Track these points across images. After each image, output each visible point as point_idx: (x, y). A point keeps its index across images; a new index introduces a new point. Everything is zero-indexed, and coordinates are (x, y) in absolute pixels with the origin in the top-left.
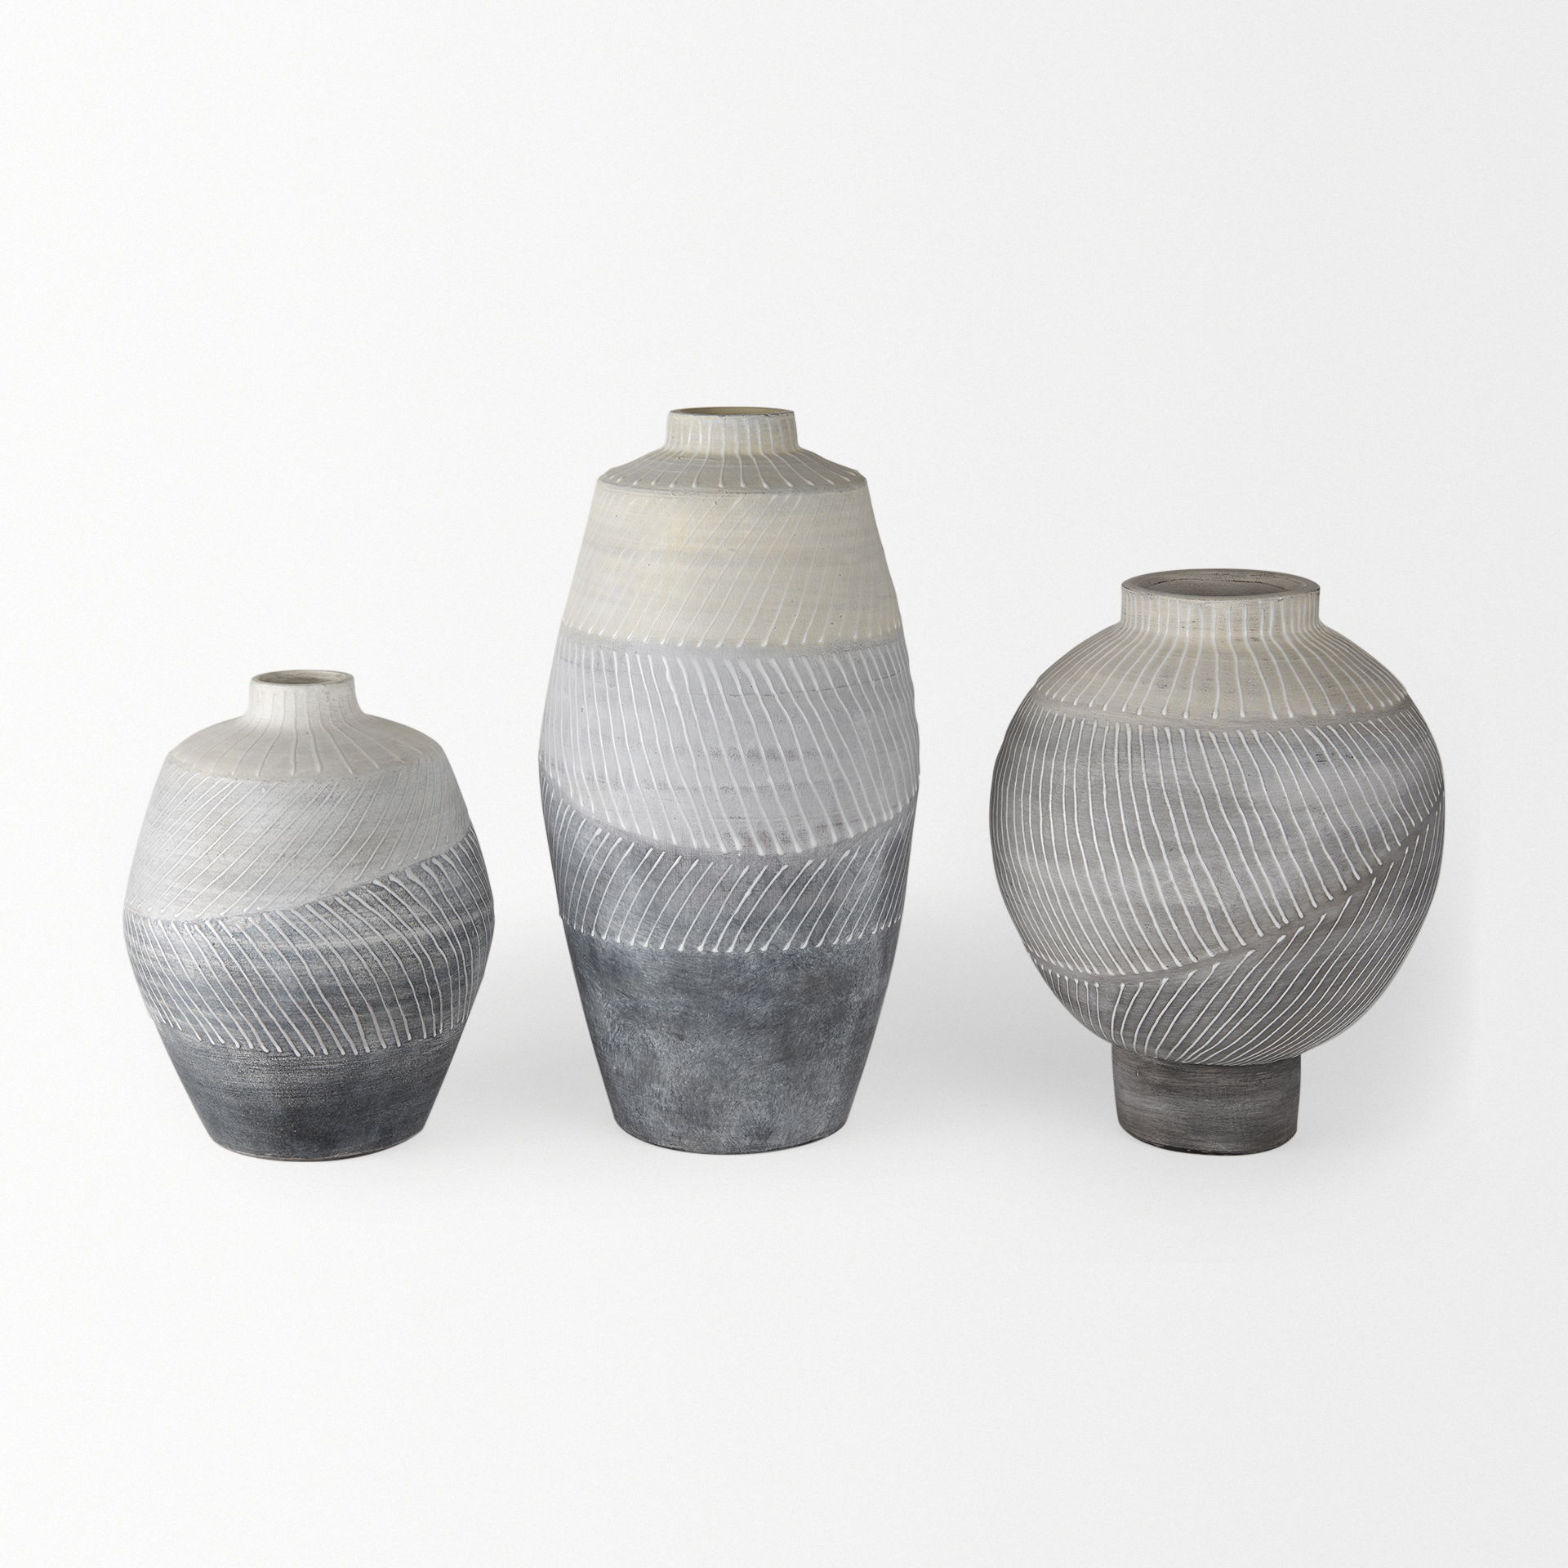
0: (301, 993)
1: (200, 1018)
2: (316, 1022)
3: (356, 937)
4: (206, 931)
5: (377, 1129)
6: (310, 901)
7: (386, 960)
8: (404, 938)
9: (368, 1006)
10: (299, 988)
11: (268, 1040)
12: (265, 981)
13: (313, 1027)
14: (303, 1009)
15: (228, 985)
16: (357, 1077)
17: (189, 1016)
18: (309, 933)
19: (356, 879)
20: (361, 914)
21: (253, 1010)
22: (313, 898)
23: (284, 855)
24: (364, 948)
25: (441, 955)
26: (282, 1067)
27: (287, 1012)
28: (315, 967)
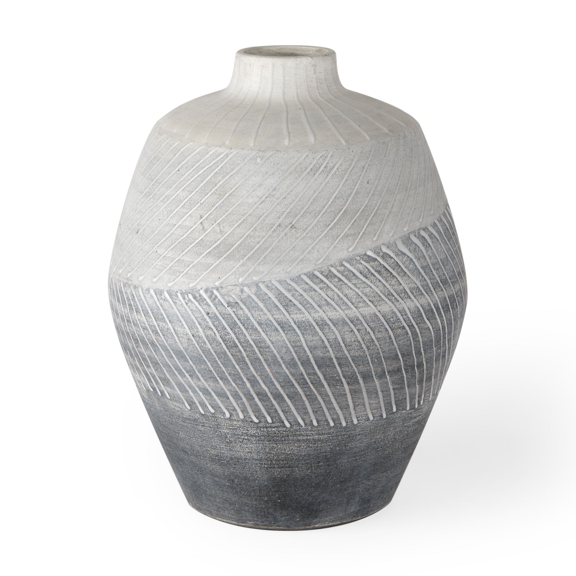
0: (295, 365)
1: (190, 387)
2: (308, 393)
3: (350, 308)
4: (200, 300)
5: (357, 499)
6: (306, 271)
7: (378, 332)
8: (396, 310)
9: (359, 378)
10: (293, 359)
11: (259, 410)
12: (260, 351)
13: (304, 398)
14: (296, 380)
15: (222, 355)
16: (344, 448)
17: (179, 385)
18: (305, 304)
19: (351, 250)
20: (355, 285)
21: (245, 380)
22: (309, 269)
23: (279, 225)
24: (358, 319)
25: (428, 327)
26: (271, 438)
27: (279, 382)
28: (309, 338)
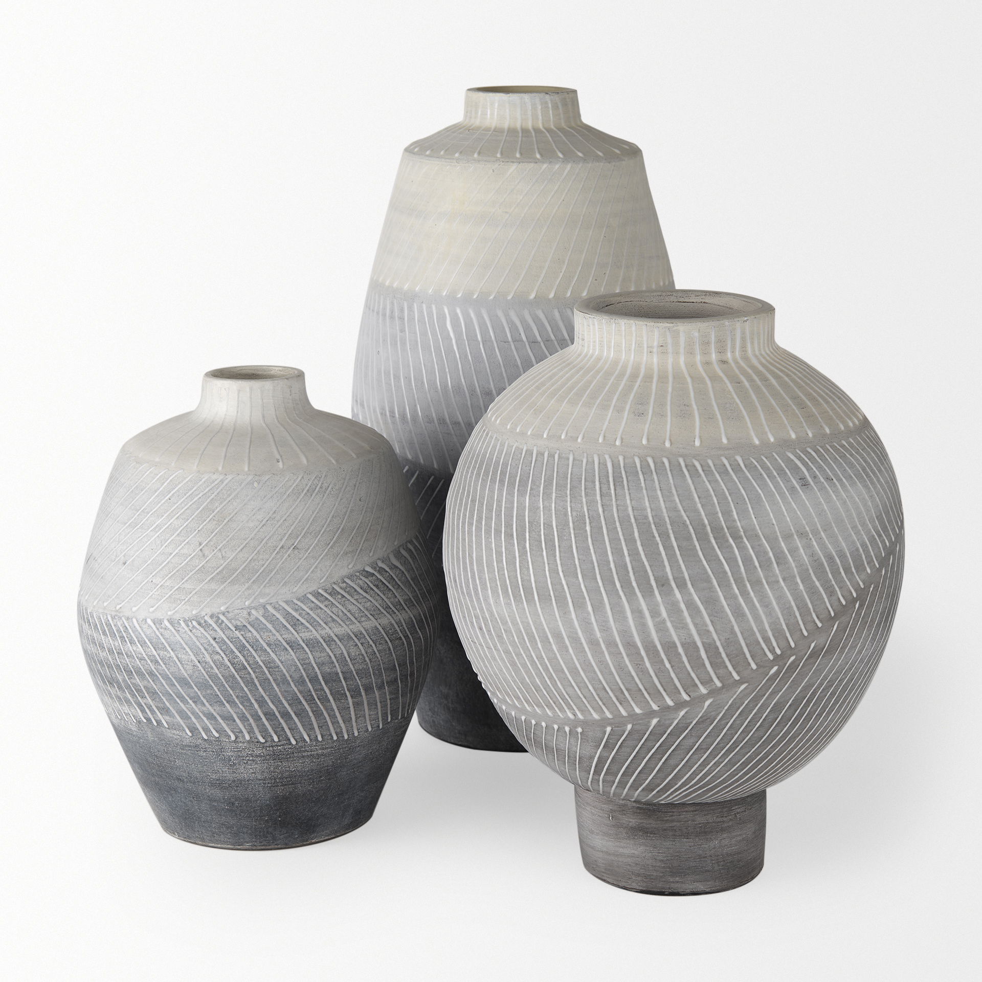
0: (304, 682)
1: (193, 713)
2: (315, 709)
3: (354, 623)
4: (205, 626)
5: (351, 811)
6: (310, 590)
7: (380, 644)
8: (393, 622)
9: (362, 690)
10: (302, 676)
11: (266, 730)
12: (269, 672)
13: (311, 714)
14: (304, 697)
15: (230, 678)
16: (344, 761)
17: (182, 713)
18: (312, 622)
19: (350, 567)
20: (356, 600)
21: (253, 701)
22: (313, 588)
23: (282, 547)
24: (361, 633)
25: (420, 637)
26: (276, 756)
27: (287, 701)
28: (317, 654)
